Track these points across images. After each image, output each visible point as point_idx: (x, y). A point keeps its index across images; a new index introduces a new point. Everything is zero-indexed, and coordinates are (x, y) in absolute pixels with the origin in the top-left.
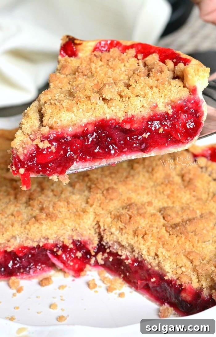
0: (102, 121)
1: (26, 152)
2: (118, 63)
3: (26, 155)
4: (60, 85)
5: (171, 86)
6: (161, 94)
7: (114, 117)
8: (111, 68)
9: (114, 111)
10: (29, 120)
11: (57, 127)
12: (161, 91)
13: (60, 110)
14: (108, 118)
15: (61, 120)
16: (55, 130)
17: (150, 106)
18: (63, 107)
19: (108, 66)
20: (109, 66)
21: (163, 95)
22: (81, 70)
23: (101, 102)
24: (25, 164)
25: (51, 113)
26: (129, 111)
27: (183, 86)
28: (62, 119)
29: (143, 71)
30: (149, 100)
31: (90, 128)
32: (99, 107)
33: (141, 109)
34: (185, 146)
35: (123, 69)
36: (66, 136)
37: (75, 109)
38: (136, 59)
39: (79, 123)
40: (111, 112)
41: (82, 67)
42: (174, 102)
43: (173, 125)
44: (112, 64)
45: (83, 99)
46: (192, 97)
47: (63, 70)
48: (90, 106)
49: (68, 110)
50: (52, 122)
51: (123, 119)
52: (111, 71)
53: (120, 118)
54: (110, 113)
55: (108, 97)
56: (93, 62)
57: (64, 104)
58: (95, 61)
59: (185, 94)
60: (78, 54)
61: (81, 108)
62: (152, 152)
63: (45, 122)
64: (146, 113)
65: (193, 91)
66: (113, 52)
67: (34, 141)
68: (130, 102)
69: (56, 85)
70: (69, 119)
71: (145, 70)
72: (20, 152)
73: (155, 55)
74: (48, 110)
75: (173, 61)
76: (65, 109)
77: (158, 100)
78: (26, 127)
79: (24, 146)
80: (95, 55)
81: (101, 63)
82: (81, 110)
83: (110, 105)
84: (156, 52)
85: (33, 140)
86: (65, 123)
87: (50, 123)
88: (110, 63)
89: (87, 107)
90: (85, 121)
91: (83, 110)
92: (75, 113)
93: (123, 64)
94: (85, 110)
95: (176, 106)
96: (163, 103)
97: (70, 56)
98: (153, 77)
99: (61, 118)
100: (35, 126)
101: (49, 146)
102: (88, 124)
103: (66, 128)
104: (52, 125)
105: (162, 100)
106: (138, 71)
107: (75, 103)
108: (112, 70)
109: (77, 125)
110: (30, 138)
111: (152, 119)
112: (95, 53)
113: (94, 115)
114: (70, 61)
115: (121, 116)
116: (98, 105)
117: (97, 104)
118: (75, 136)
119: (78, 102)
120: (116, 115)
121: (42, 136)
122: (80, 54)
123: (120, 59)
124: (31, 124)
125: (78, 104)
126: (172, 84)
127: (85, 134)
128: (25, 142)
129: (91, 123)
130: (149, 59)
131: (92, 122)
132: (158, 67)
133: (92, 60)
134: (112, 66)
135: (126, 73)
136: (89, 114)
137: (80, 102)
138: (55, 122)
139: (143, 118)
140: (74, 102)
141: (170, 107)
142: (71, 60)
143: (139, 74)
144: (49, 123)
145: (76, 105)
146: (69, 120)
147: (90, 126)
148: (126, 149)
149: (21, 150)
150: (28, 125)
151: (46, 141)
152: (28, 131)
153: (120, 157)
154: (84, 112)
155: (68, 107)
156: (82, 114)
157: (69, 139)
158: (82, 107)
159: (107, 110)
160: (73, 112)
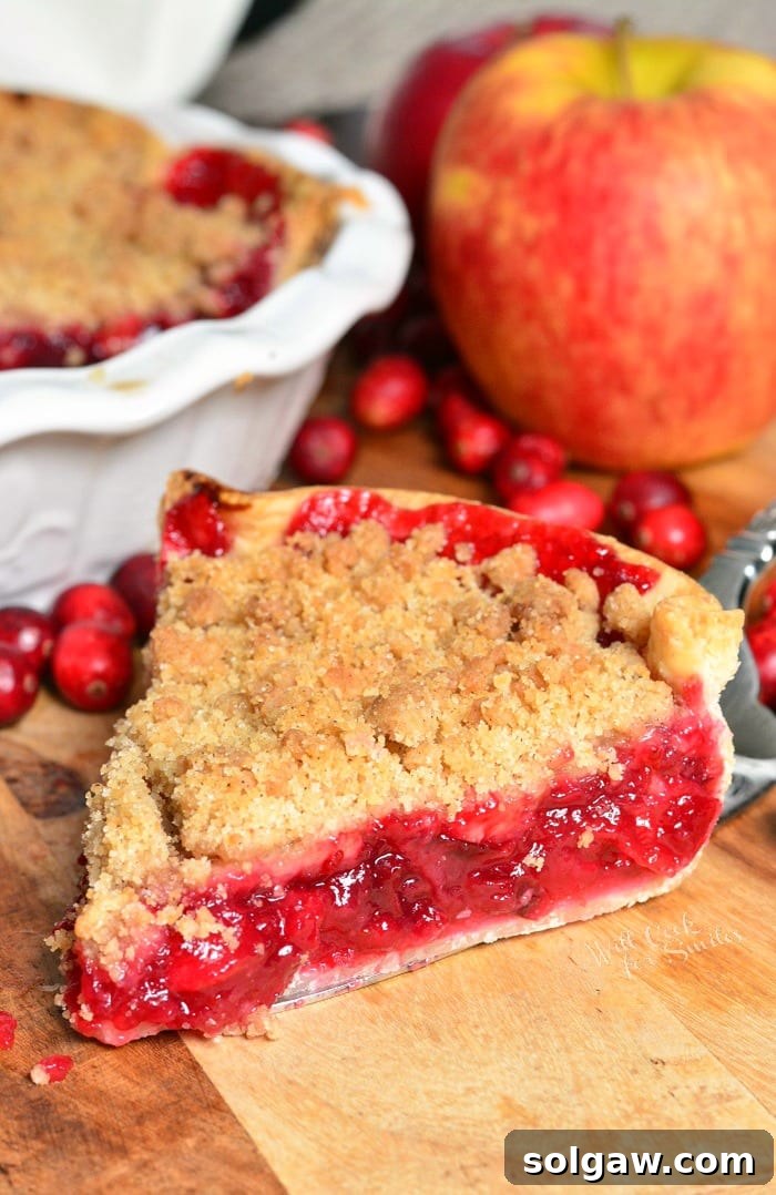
0: (391, 820)
1: (131, 953)
2: (395, 582)
3: (131, 965)
4: (195, 670)
5: (606, 675)
6: (576, 706)
7: (431, 806)
8: (371, 600)
9: (427, 784)
10: (133, 833)
11: (237, 857)
12: (578, 696)
13: (243, 792)
14: (408, 809)
15: (252, 831)
16: (229, 866)
17: (548, 758)
18: (256, 782)
19: (357, 594)
20: (364, 592)
21: (584, 711)
22: (264, 610)
23: (380, 754)
24: (130, 998)
25: (215, 806)
26: (481, 780)
27: (648, 673)
28: (255, 826)
29: (496, 615)
30: (544, 735)
31: (350, 850)
32: (376, 771)
33: (519, 768)
34: (660, 884)
35: (413, 602)
36: (269, 885)
37: (295, 785)
38: (453, 563)
39: (312, 835)
40: (418, 787)
41: (268, 599)
42: (624, 734)
43: (627, 819)
44: (374, 585)
45: (322, 748)
46: (686, 713)
47: (195, 609)
48: (348, 771)
49: (272, 790)
50: (218, 840)
51: (460, 810)
52: (372, 610)
53: (448, 805)
54: (413, 789)
55: (412, 739)
56: (300, 577)
57: (260, 770)
58: (306, 575)
59: (660, 704)
60: (232, 541)
61: (315, 781)
62: (552, 914)
63: (191, 838)
64: (533, 781)
65: (688, 693)
66: (363, 535)
67: (159, 912)
68: (479, 743)
69: (183, 671)
70: (279, 822)
71: (503, 610)
72: (109, 954)
73: (524, 552)
74: (199, 793)
75: (591, 575)
76: (263, 787)
77: (572, 731)
78: (123, 858)
79: (123, 932)
80: (297, 546)
81: (327, 581)
82: (316, 788)
83: (415, 761)
84: (524, 537)
85: (154, 910)
86: (266, 838)
87: (214, 841)
88: (366, 584)
89: (336, 772)
90: (333, 825)
91: (323, 787)
92: (298, 799)
93: (410, 587)
94: (329, 785)
95: (633, 750)
96: (586, 739)
97: (209, 552)
98: (539, 641)
99: (250, 821)
100: (158, 856)
101: (215, 932)
102: (342, 835)
103: (267, 856)
104: (218, 847)
105: (583, 730)
106: (479, 616)
107: (293, 760)
108: (376, 608)
109: (305, 842)
110: (143, 901)
111: (549, 801)
112: (298, 537)
113: (362, 803)
114: (212, 573)
115: (451, 798)
116: (370, 764)
117: (366, 759)
118: (300, 883)
119: (304, 758)
120: (436, 799)
121: (185, 891)
122: (242, 544)
123: (396, 564)
124: (142, 848)
125: (305, 766)
126: (607, 664)
127: (330, 870)
128: (126, 917)
129: (353, 832)
130: (501, 566)
131: (355, 827)
132: (548, 602)
133: (295, 570)
134: (376, 594)
135: (430, 619)
136: (346, 799)
137: (310, 757)
138: (233, 838)
139: (526, 799)
140: (287, 756)
141: (612, 755)
142: (216, 568)
143: (482, 627)
144: (207, 843)
145: (295, 766)
146: (278, 826)
147: (351, 841)
148: (466, 913)
149: (113, 947)
150: (131, 851)
151: (203, 913)
152: (132, 874)
153: (447, 940)
154: (327, 795)
155: (273, 779)
156: (322, 802)
157: (279, 893)
158: (319, 778)
159: (404, 781)
160: (289, 797)
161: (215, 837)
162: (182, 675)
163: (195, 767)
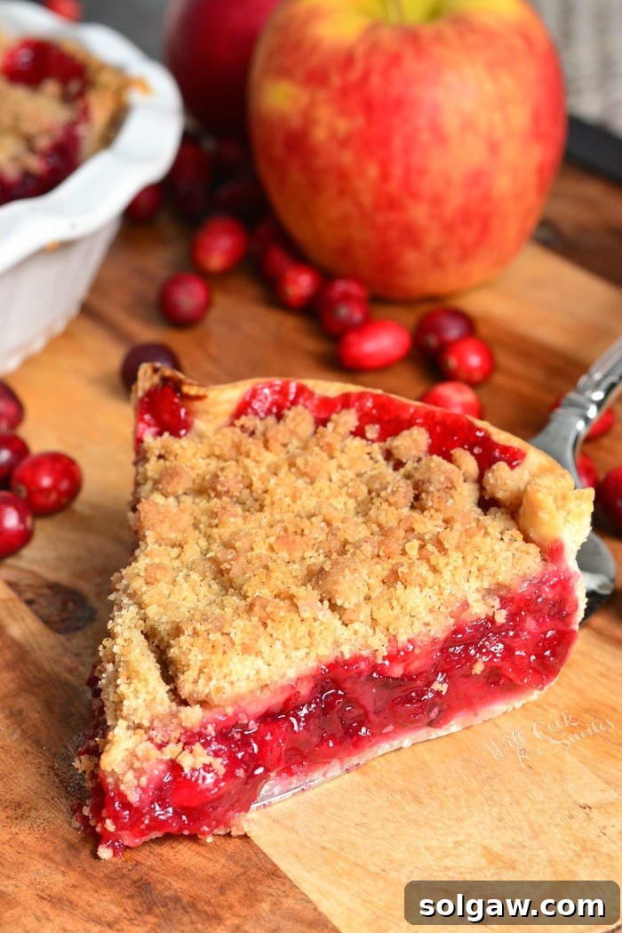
0: (335, 666)
1: (144, 781)
2: (322, 459)
3: (144, 790)
4: (173, 536)
5: (489, 538)
6: (468, 565)
7: (365, 653)
8: (303, 474)
9: (360, 635)
10: (140, 686)
11: (222, 703)
12: (469, 558)
13: (225, 652)
14: (347, 656)
15: (232, 683)
16: (216, 710)
17: (450, 610)
18: (234, 644)
19: (293, 470)
20: (298, 468)
21: (474, 569)
22: (223, 485)
23: (324, 613)
24: (144, 815)
25: (203, 665)
26: (401, 630)
27: (522, 536)
28: (234, 678)
29: (403, 490)
30: (447, 592)
31: (304, 690)
32: (321, 628)
33: (428, 618)
34: (532, 695)
35: (335, 477)
36: (246, 722)
37: (263, 644)
38: (364, 442)
39: (277, 682)
40: (353, 637)
41: (225, 477)
42: (505, 586)
43: (509, 651)
44: (306, 462)
45: (282, 614)
46: (552, 567)
47: (169, 484)
48: (302, 630)
49: (246, 650)
50: (207, 691)
51: (386, 654)
52: (305, 482)
53: (376, 651)
54: (350, 640)
55: (349, 603)
56: (248, 456)
57: (237, 637)
58: (252, 454)
59: (532, 562)
60: (193, 422)
61: (277, 639)
62: (452, 722)
63: (186, 687)
64: (440, 628)
65: (552, 552)
66: (294, 419)
67: (164, 749)
68: (398, 600)
69: (164, 537)
70: (252, 673)
71: (408, 485)
72: (127, 782)
73: (419, 434)
74: (186, 650)
75: (472, 454)
76: (239, 648)
77: (466, 586)
78: (134, 706)
79: (137, 765)
80: (242, 427)
81: (269, 457)
82: (278, 645)
83: (351, 618)
84: (418, 421)
85: (160, 747)
86: (243, 687)
87: (203, 691)
88: (300, 462)
89: (293, 630)
90: (292, 674)
91: (284, 644)
92: (265, 655)
93: (334, 463)
94: (288, 643)
95: (513, 598)
96: (477, 590)
97: (175, 434)
98: (437, 511)
99: (230, 674)
100: (162, 704)
101: (208, 763)
102: (299, 679)
103: (243, 700)
104: (207, 696)
105: (474, 584)
106: (389, 490)
107: (260, 623)
108: (308, 480)
109: (272, 687)
110: (151, 739)
111: (451, 640)
112: (243, 420)
113: (313, 655)
114: (179, 452)
115: (378, 645)
116: (318, 623)
117: (315, 620)
118: (268, 718)
119: (269, 622)
120: (368, 647)
121: (183, 731)
122: (200, 424)
123: (321, 444)
124: (148, 698)
125: (269, 627)
126: (490, 529)
127: (290, 707)
128: (140, 754)
129: (306, 677)
130: (402, 445)
131: (308, 673)
132: (442, 479)
133: (243, 449)
134: (308, 470)
135: (350, 490)
136: (301, 653)
137: (273, 620)
138: (218, 689)
139: (434, 641)
140: (255, 620)
141: (497, 603)
142: (182, 447)
143: (392, 500)
144: (198, 693)
145: (262, 628)
146: (252, 677)
147: (305, 683)
148: (390, 728)
149: (130, 776)
150: (140, 701)
151: (198, 747)
152: (141, 718)
153: (375, 748)
154: (287, 650)
155: (247, 641)
156: (283, 656)
157: (253, 727)
158: (280, 637)
159: (344, 633)
160: (259, 654)
161: (203, 689)
162: (163, 539)
163: (186, 633)
